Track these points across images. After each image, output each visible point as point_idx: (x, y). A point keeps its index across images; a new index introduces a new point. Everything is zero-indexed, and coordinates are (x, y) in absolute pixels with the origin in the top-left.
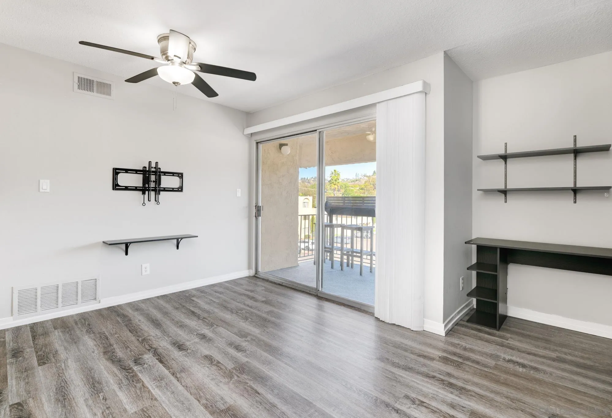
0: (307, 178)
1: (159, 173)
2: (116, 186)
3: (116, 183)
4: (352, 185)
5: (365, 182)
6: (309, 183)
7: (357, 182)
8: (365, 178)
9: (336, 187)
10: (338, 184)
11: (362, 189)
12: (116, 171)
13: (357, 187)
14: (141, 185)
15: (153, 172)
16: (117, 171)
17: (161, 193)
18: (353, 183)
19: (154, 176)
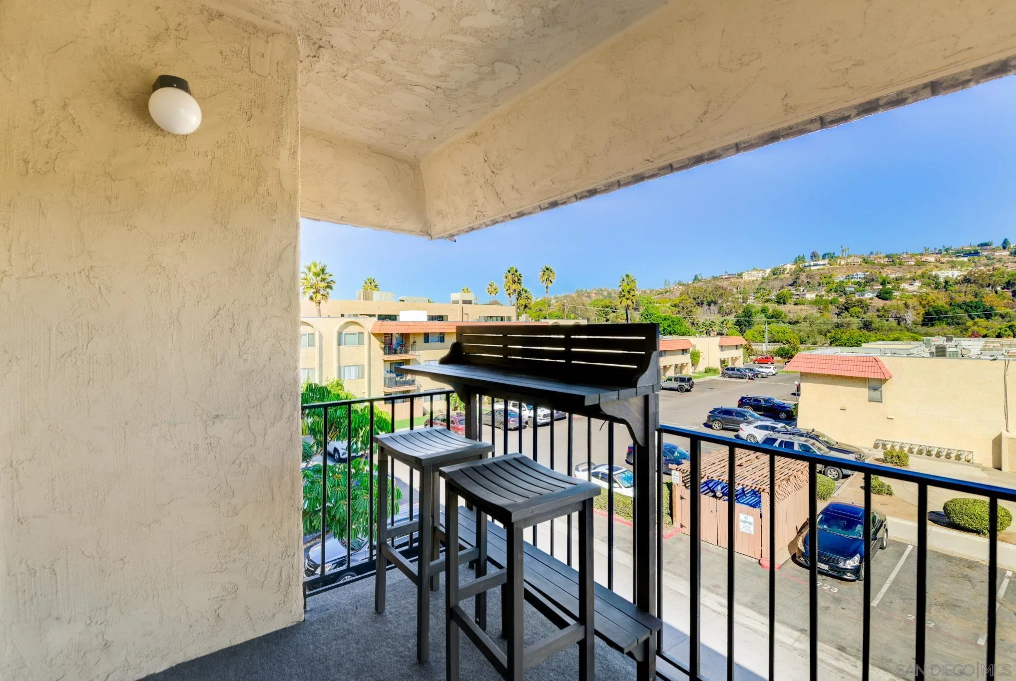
0: (586, 290)
4: (658, 300)
5: (681, 294)
6: (589, 297)
7: (668, 294)
8: (681, 287)
9: (629, 302)
10: (632, 298)
11: (675, 306)
13: (667, 303)
18: (661, 296)
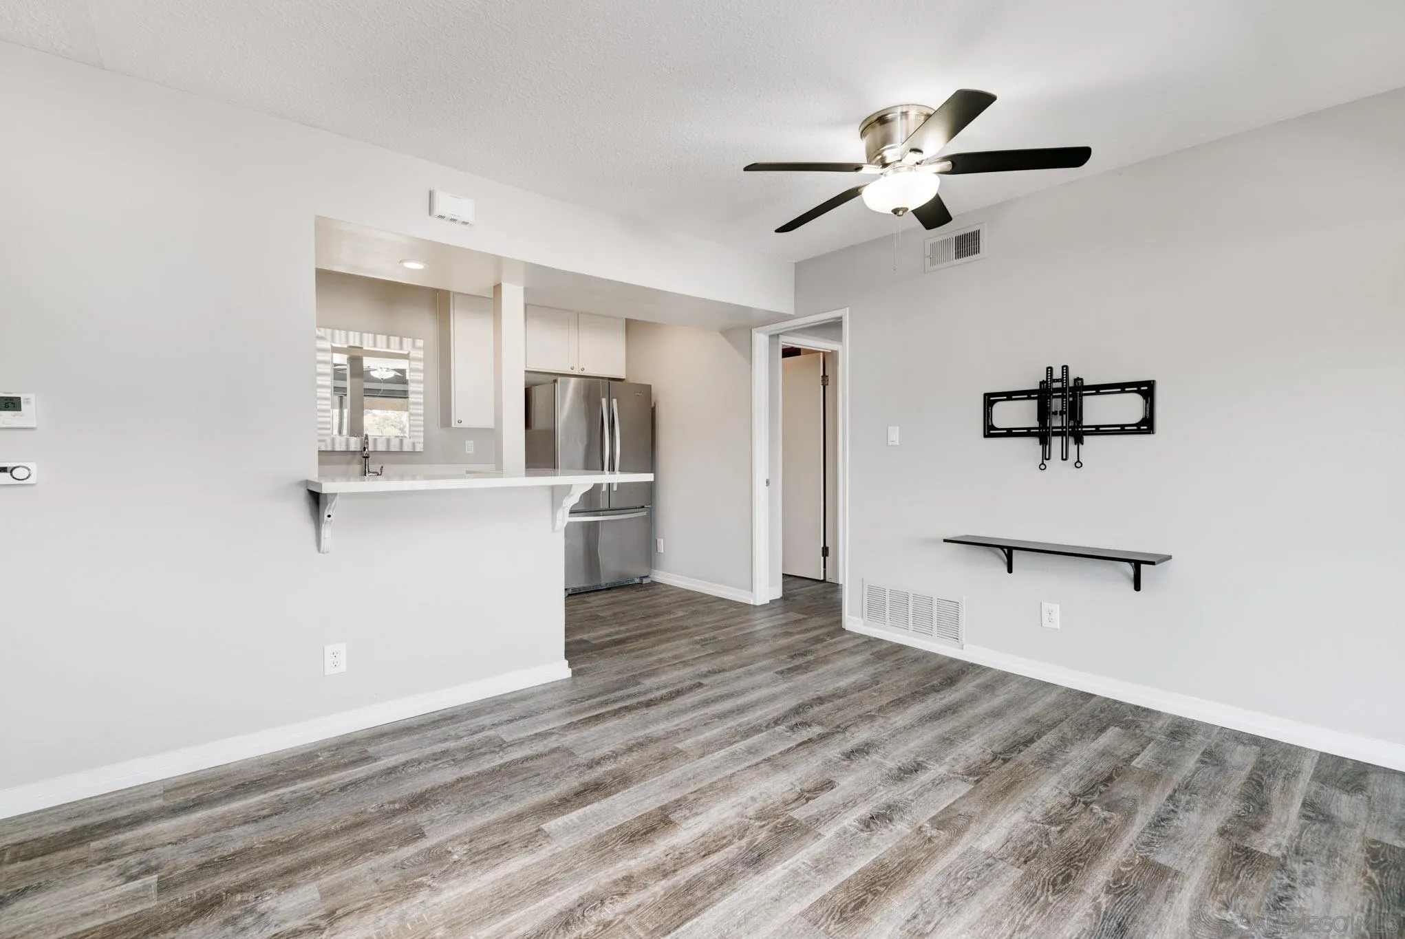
1: (1076, 392)
2: (990, 431)
3: (990, 424)
12: (989, 398)
14: (1036, 424)
15: (1057, 390)
16: (992, 399)
17: (1086, 438)
19: (1060, 400)
